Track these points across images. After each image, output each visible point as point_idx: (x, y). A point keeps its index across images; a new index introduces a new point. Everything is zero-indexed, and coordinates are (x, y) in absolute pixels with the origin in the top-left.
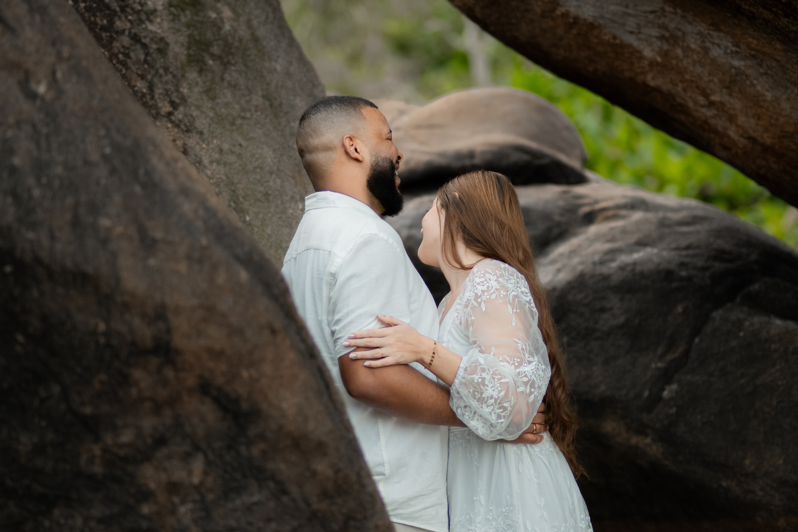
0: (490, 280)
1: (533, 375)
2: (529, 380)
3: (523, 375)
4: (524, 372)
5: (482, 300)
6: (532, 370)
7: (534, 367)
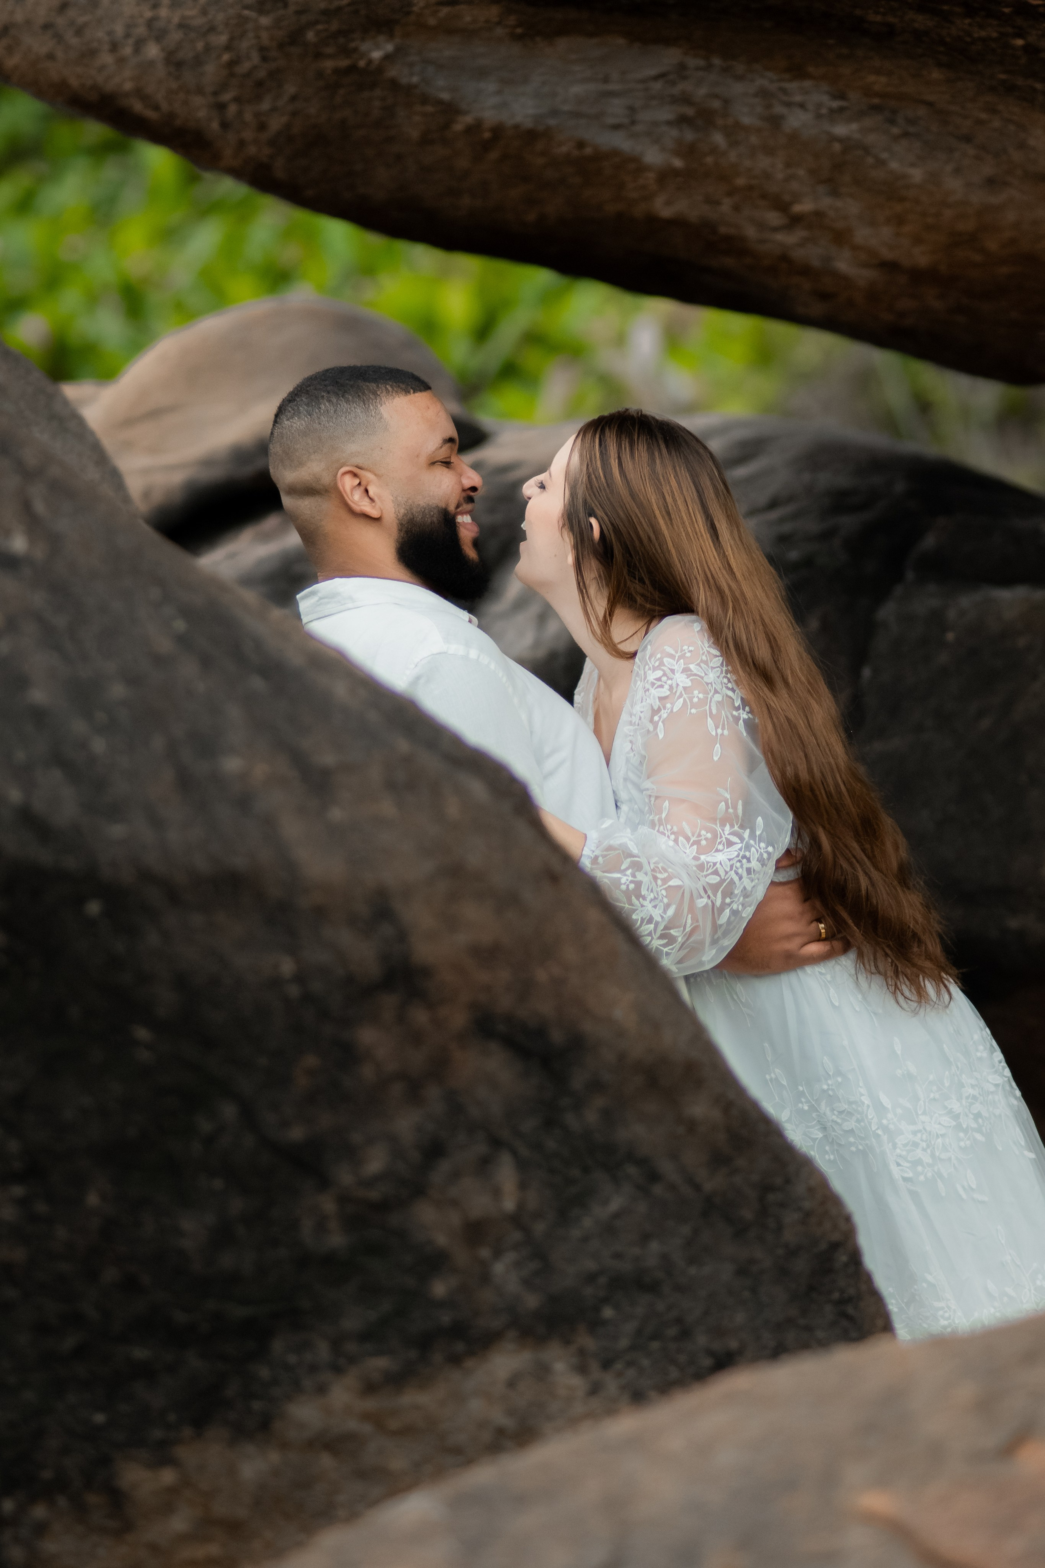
0: (673, 671)
1: (731, 869)
2: (722, 881)
3: (710, 871)
4: (712, 864)
5: (660, 717)
6: (730, 860)
7: (736, 853)
